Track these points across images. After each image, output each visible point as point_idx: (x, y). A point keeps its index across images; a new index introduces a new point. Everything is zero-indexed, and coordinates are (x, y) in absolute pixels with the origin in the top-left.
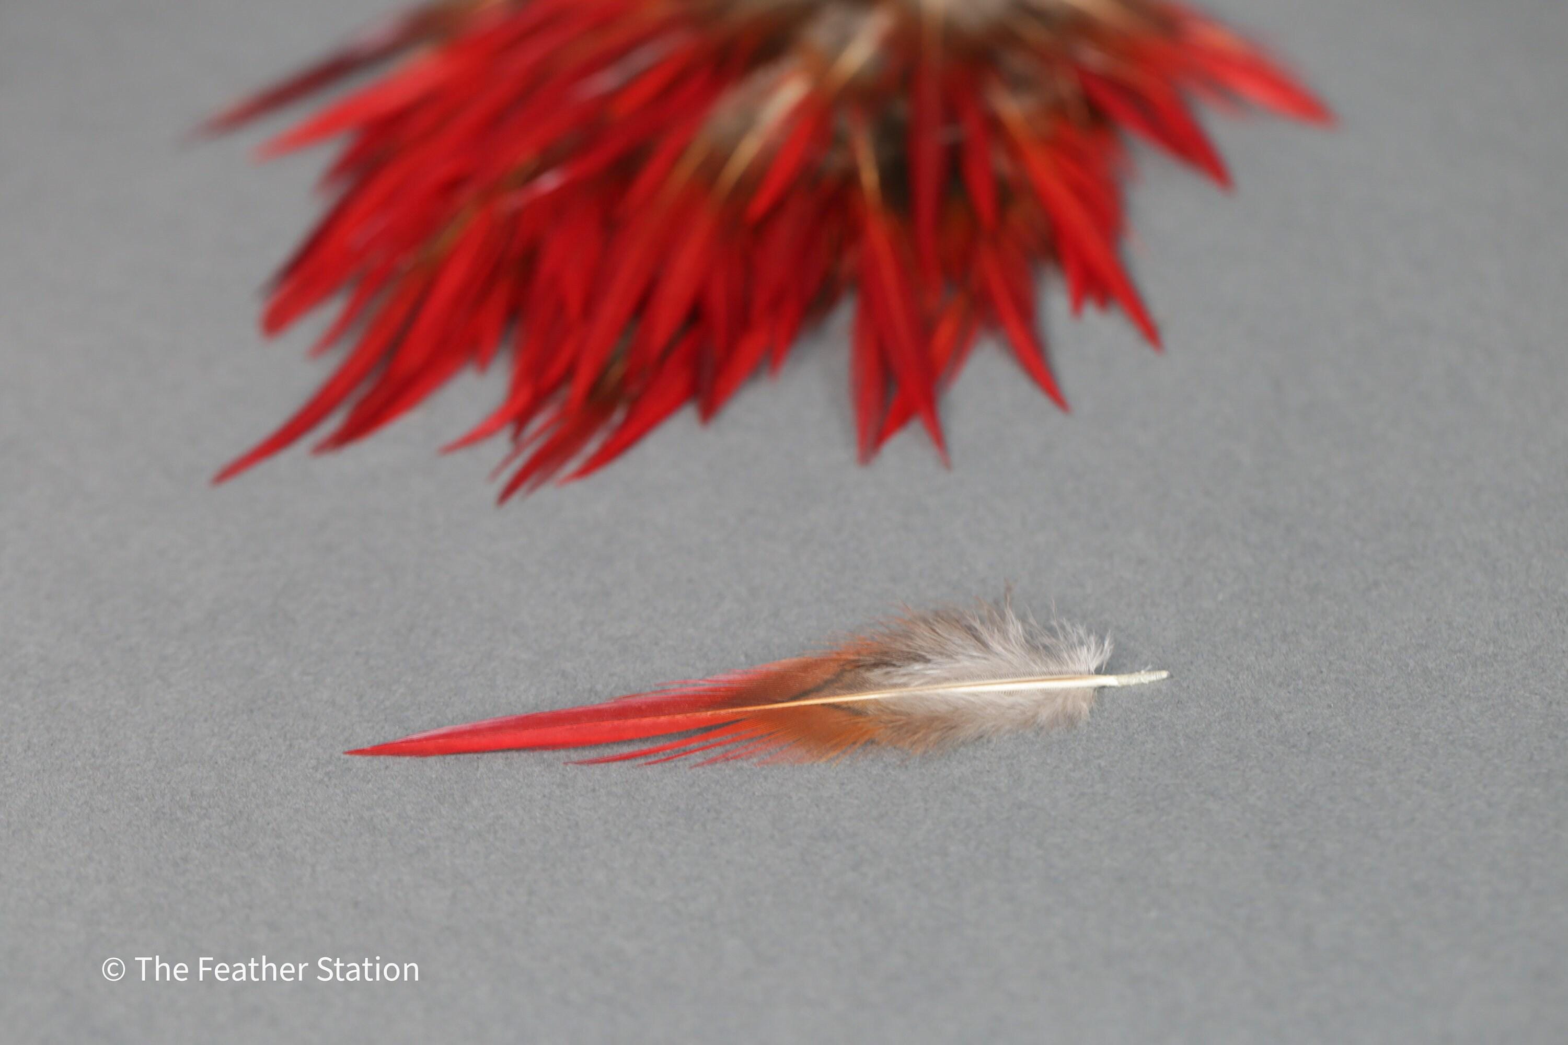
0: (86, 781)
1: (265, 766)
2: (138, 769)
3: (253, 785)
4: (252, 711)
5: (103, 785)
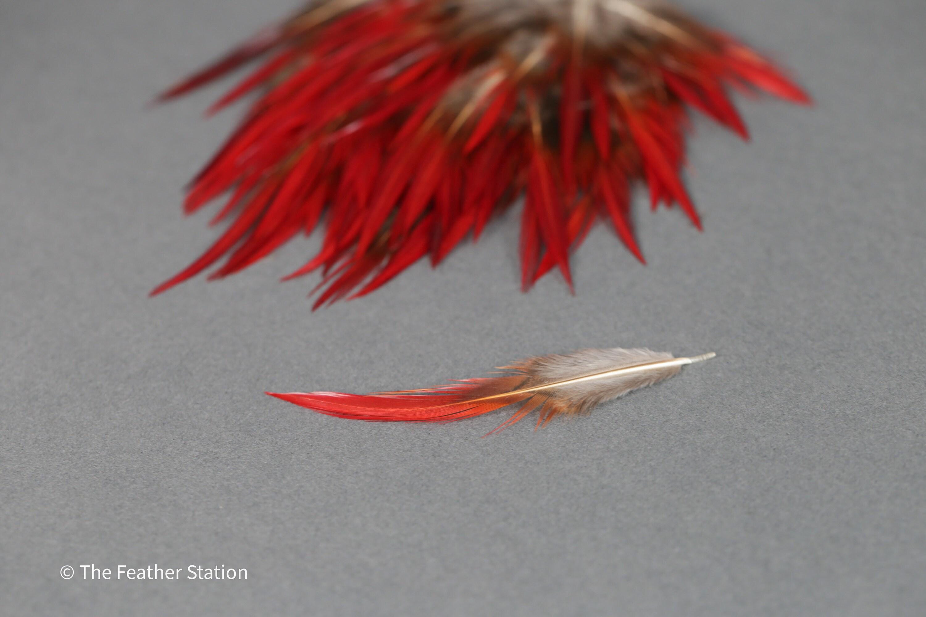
0: (67, 461)
2: (97, 455)
3: (162, 466)
4: (164, 424)
5: (77, 463)
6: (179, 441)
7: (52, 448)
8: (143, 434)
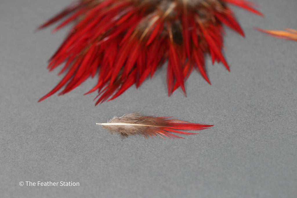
0: (11, 165)
1: (47, 161)
2: (22, 162)
3: (44, 165)
4: (45, 150)
5: (14, 165)
6: (50, 156)
7: (5, 160)
8: (37, 154)
